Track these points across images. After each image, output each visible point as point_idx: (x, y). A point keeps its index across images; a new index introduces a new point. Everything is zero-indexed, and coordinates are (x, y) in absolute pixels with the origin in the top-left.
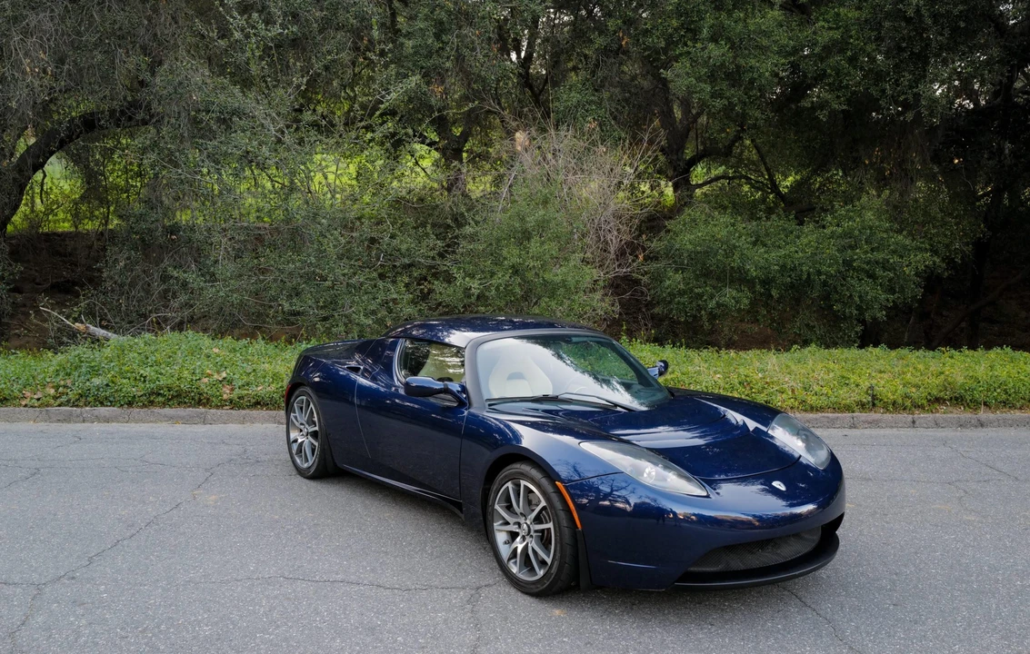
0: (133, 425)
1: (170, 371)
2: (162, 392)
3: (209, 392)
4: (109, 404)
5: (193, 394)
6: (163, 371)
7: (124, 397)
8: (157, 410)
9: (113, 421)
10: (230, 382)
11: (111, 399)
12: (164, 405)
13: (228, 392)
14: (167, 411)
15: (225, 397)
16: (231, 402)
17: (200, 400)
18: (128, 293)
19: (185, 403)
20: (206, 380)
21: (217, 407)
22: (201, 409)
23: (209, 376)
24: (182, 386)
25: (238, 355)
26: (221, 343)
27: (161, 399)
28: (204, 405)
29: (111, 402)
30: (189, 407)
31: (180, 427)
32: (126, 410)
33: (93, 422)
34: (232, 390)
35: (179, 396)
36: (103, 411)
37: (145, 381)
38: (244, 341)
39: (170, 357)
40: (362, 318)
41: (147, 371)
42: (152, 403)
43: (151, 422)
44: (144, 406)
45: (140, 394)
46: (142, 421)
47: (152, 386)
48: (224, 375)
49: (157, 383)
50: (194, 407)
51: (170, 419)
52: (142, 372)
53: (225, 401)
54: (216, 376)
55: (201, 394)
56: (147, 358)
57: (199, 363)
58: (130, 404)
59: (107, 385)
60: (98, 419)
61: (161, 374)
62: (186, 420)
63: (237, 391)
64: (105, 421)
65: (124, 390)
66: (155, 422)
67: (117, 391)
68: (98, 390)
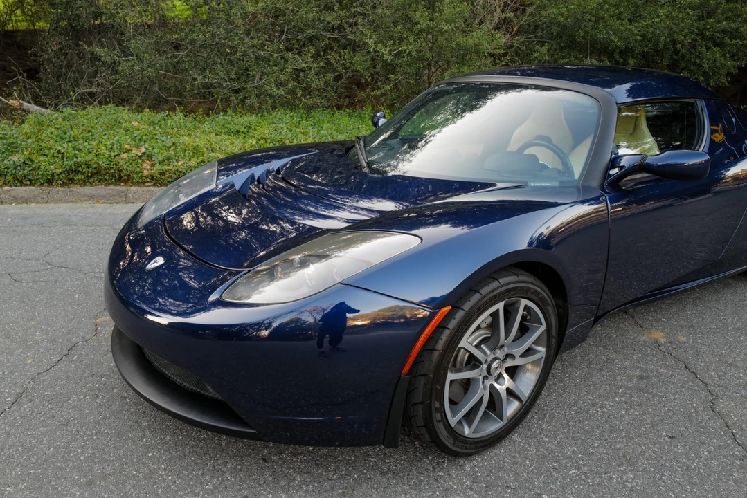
0: (52, 205)
1: (88, 147)
2: (80, 169)
3: (129, 169)
4: (28, 183)
5: (112, 171)
6: (81, 147)
7: (43, 175)
8: (78, 189)
9: (31, 202)
10: (150, 157)
11: (30, 178)
12: (84, 183)
13: (149, 167)
14: (88, 190)
15: (146, 173)
16: (152, 178)
17: (120, 177)
18: (65, 75)
19: (106, 180)
20: (125, 156)
21: (139, 184)
22: (123, 187)
23: (128, 151)
24: (101, 163)
25: (157, 128)
26: (140, 116)
27: (80, 176)
28: (125, 182)
29: (30, 180)
30: (110, 184)
31: (100, 207)
32: (45, 188)
33: (11, 203)
34: (153, 165)
35: (98, 173)
36: (21, 191)
37: (63, 158)
38: (162, 115)
39: (89, 132)
40: (275, 89)
41: (66, 147)
42: (72, 180)
43: (71, 202)
44: (64, 185)
45: (59, 171)
46: (61, 201)
47: (69, 163)
48: (143, 150)
49: (75, 159)
50: (115, 184)
51: (90, 198)
52: (59, 148)
53: (146, 177)
54: (135, 151)
55: (121, 171)
56: (66, 133)
57: (117, 138)
58: (50, 182)
59: (24, 163)
60: (16, 200)
61: (79, 150)
62: (108, 200)
63: (158, 167)
64: (23, 202)
65: (42, 167)
66: (76, 202)
67: (35, 169)
68: (16, 168)
